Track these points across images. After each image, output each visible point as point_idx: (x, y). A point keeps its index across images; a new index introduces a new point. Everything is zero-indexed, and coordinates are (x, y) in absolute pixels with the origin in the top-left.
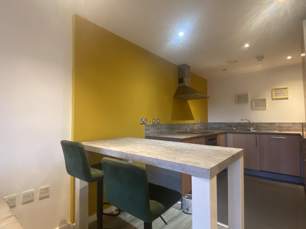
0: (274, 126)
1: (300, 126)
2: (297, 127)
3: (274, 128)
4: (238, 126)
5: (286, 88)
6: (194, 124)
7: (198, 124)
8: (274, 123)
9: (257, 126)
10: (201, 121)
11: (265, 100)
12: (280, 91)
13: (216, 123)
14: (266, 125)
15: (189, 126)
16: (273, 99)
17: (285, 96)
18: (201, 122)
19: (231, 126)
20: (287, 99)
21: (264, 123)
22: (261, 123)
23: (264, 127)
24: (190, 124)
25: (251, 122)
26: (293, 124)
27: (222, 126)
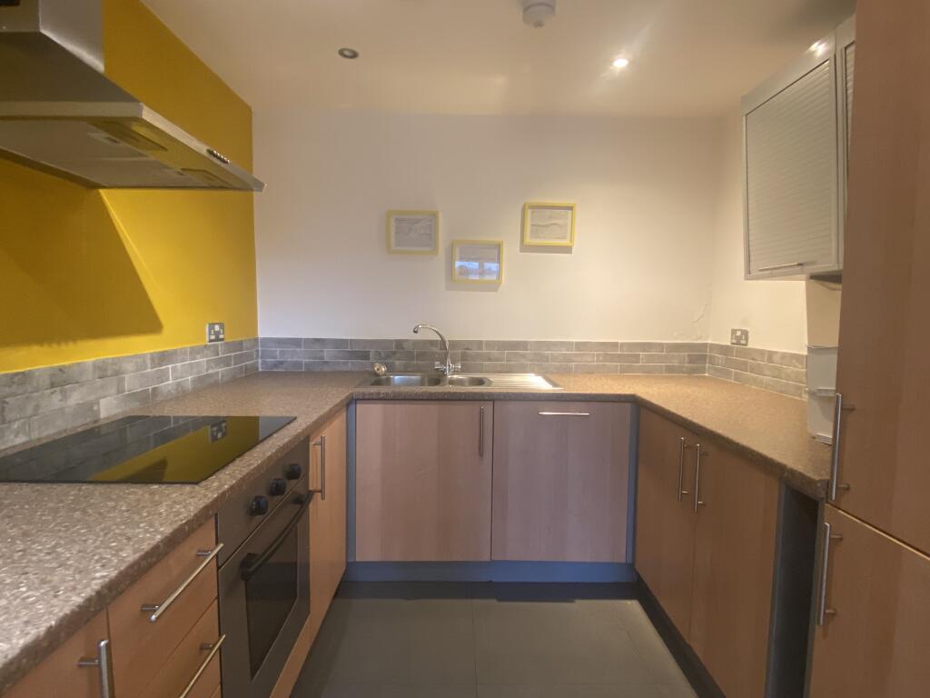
0: (523, 356)
1: (598, 355)
2: (590, 359)
3: (523, 361)
4: (394, 353)
5: (571, 208)
6: (164, 358)
7: (195, 352)
8: (523, 345)
9: (467, 353)
10: (217, 334)
11: (499, 247)
12: (551, 217)
13: (296, 342)
14: (495, 352)
15: (121, 381)
16: (525, 248)
17: (564, 238)
18: (218, 339)
19: (365, 356)
20: (567, 250)
21: (490, 344)
22: (480, 343)
23: (490, 360)
24: (129, 367)
25: (447, 339)
26: (580, 346)
27: (328, 354)
